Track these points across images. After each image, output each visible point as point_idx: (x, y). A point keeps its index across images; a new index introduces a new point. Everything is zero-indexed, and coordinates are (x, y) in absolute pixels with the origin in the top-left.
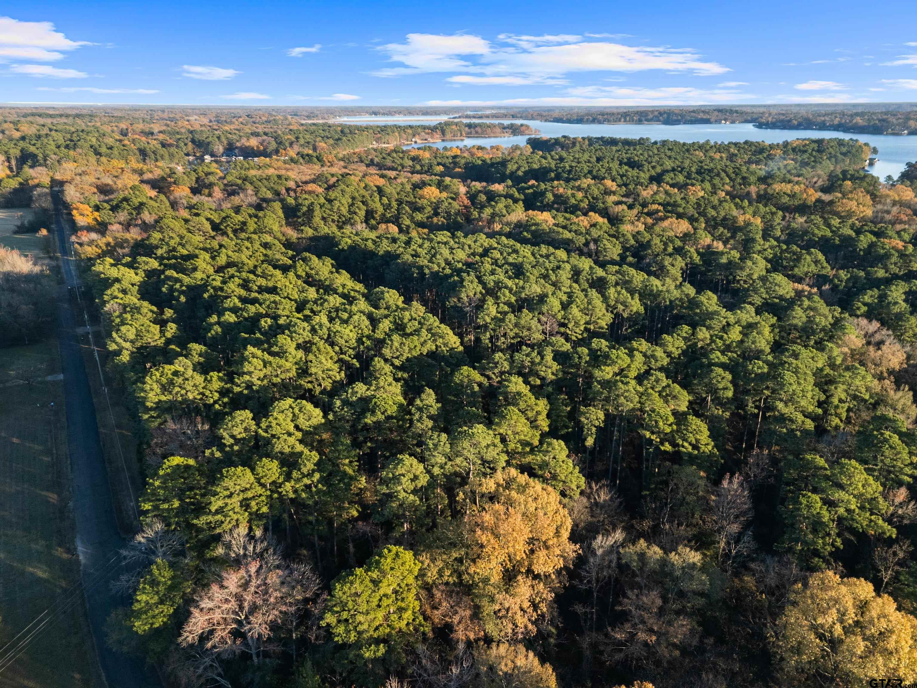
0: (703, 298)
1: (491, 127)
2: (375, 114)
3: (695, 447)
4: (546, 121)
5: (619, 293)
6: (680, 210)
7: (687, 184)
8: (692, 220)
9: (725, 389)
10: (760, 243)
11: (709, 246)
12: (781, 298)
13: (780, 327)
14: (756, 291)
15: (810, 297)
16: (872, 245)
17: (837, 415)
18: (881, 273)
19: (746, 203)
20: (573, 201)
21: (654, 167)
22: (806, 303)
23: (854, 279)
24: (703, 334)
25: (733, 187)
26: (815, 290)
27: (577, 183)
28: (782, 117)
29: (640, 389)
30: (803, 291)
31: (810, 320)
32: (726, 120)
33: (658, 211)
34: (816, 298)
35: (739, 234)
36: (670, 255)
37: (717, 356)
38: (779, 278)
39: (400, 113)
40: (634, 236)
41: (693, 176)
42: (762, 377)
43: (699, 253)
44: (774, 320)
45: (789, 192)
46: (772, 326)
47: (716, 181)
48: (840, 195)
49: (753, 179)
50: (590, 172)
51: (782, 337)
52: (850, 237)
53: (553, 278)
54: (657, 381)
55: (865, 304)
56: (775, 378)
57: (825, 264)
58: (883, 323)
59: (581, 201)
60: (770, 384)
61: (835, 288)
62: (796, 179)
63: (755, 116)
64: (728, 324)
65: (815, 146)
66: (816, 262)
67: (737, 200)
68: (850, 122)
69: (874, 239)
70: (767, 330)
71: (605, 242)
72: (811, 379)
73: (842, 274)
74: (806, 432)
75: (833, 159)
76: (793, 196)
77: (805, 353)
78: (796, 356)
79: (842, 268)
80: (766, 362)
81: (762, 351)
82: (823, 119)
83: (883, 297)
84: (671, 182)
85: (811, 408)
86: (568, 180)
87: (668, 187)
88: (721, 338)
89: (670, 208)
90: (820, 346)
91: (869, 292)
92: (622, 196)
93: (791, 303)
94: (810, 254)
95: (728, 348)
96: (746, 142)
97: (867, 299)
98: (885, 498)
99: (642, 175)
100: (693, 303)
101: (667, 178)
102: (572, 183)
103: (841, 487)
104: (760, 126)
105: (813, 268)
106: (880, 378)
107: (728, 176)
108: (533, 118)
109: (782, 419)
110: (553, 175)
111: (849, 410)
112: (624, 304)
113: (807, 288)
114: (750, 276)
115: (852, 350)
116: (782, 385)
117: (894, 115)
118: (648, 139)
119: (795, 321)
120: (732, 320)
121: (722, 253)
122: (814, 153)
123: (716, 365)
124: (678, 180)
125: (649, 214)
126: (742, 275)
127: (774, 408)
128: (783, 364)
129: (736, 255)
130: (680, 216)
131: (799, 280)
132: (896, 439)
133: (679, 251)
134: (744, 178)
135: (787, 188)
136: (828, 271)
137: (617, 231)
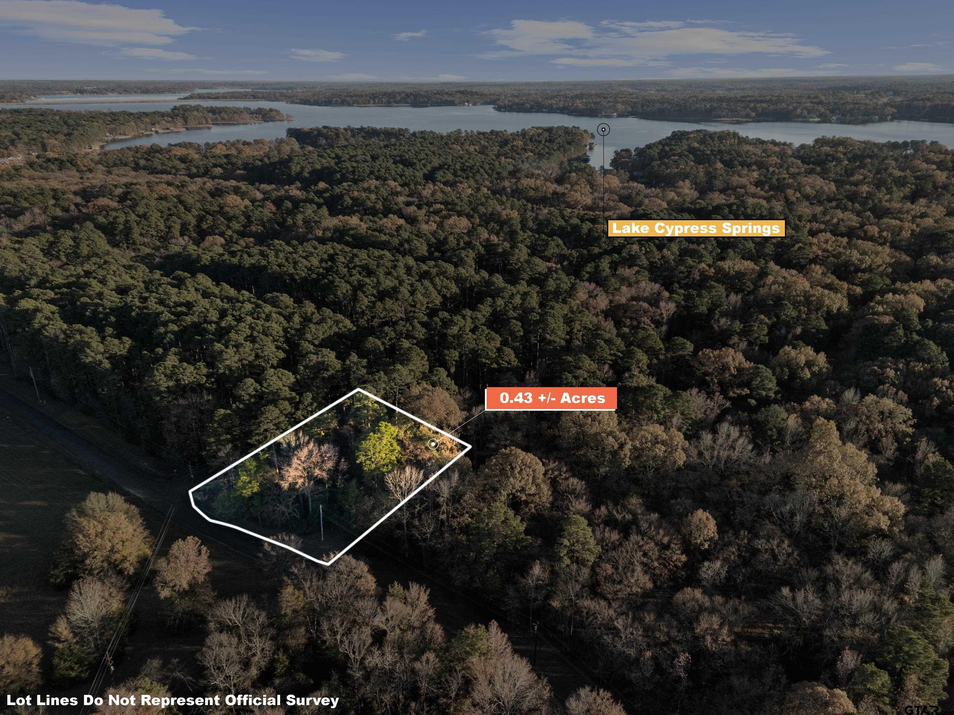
0: (494, 279)
1: (237, 111)
2: (82, 92)
3: (509, 363)
4: (292, 102)
5: (442, 281)
6: (458, 208)
7: (456, 182)
8: (469, 217)
9: (519, 331)
10: (522, 235)
11: (488, 240)
12: (540, 274)
13: (542, 292)
14: (524, 270)
15: (556, 272)
16: (590, 230)
17: (577, 339)
18: (596, 250)
19: (504, 198)
20: (370, 204)
21: (424, 165)
22: (555, 276)
23: (581, 256)
24: (500, 302)
25: (491, 182)
26: (559, 266)
27: (366, 185)
28: (517, 100)
29: (475, 337)
30: (552, 267)
31: (558, 287)
32: (468, 102)
33: (441, 211)
34: (560, 272)
35: (505, 226)
36: (464, 249)
37: (512, 314)
38: (537, 260)
39: (113, 91)
40: (433, 235)
41: (459, 173)
42: (537, 322)
43: (482, 246)
44: (538, 289)
45: (533, 186)
46: (538, 292)
47: (478, 177)
48: (569, 186)
49: (505, 174)
50: (372, 172)
51: (543, 299)
52: (577, 225)
53: (395, 274)
54: (483, 331)
55: (587, 273)
56: (543, 321)
57: (563, 247)
58: (598, 284)
59: (376, 203)
60: (542, 326)
61: (570, 263)
62: (537, 172)
63: (493, 98)
64: (513, 294)
65: (546, 135)
66: (558, 246)
67: (498, 196)
68: (573, 105)
69: (592, 226)
70: (535, 295)
71: (416, 242)
72: (561, 320)
73: (575, 253)
74: (562, 347)
75: (562, 149)
76: (536, 189)
77: (557, 306)
78: (552, 308)
79: (574, 248)
80: (538, 313)
81: (534, 308)
82: (550, 102)
83: (597, 267)
84: (443, 180)
85: (563, 336)
86: (355, 182)
87: (442, 186)
88: (511, 303)
89: (450, 207)
90: (564, 302)
91: (589, 265)
92: (408, 196)
93: (547, 276)
94: (553, 240)
95: (515, 308)
96: (492, 132)
97: (588, 269)
98: (600, 370)
99: (417, 174)
100: (488, 283)
101: (439, 175)
102: (361, 184)
103: (580, 368)
104: (499, 109)
105: (557, 251)
106: (597, 315)
107: (486, 172)
108: (277, 99)
109: (550, 342)
110: (338, 176)
111: (583, 335)
112: (446, 288)
113: (554, 265)
114: (518, 259)
115: (582, 302)
116: (547, 325)
117: (605, 98)
118: (407, 130)
119: (550, 288)
120: (515, 291)
121: (498, 245)
122: (547, 144)
123: (512, 318)
124: (448, 178)
125: (436, 213)
126: (513, 260)
127: (545, 339)
128: (546, 313)
129: (507, 245)
130: (460, 214)
131: (549, 260)
132: (602, 343)
133: (469, 245)
134: (498, 173)
135: (531, 182)
136: (566, 251)
137: (418, 231)
